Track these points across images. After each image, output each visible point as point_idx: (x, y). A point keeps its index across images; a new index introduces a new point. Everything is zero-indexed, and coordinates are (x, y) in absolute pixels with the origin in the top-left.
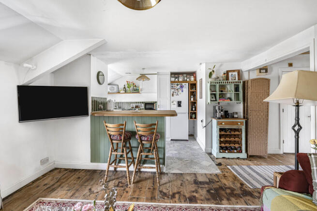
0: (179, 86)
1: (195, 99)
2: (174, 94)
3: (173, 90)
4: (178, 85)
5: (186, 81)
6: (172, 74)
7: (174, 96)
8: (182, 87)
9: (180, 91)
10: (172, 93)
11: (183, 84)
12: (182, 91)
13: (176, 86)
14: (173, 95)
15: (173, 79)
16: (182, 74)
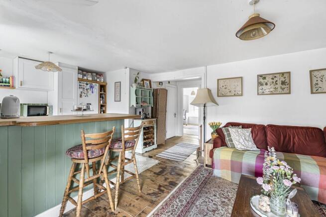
0: (89, 85)
1: (105, 102)
2: (83, 94)
3: (81, 90)
4: (87, 84)
5: (96, 82)
6: (79, 69)
7: (83, 97)
8: (92, 87)
9: (90, 92)
10: (79, 93)
11: (94, 84)
12: (93, 92)
13: (85, 85)
14: (81, 96)
15: (81, 76)
16: (91, 72)
